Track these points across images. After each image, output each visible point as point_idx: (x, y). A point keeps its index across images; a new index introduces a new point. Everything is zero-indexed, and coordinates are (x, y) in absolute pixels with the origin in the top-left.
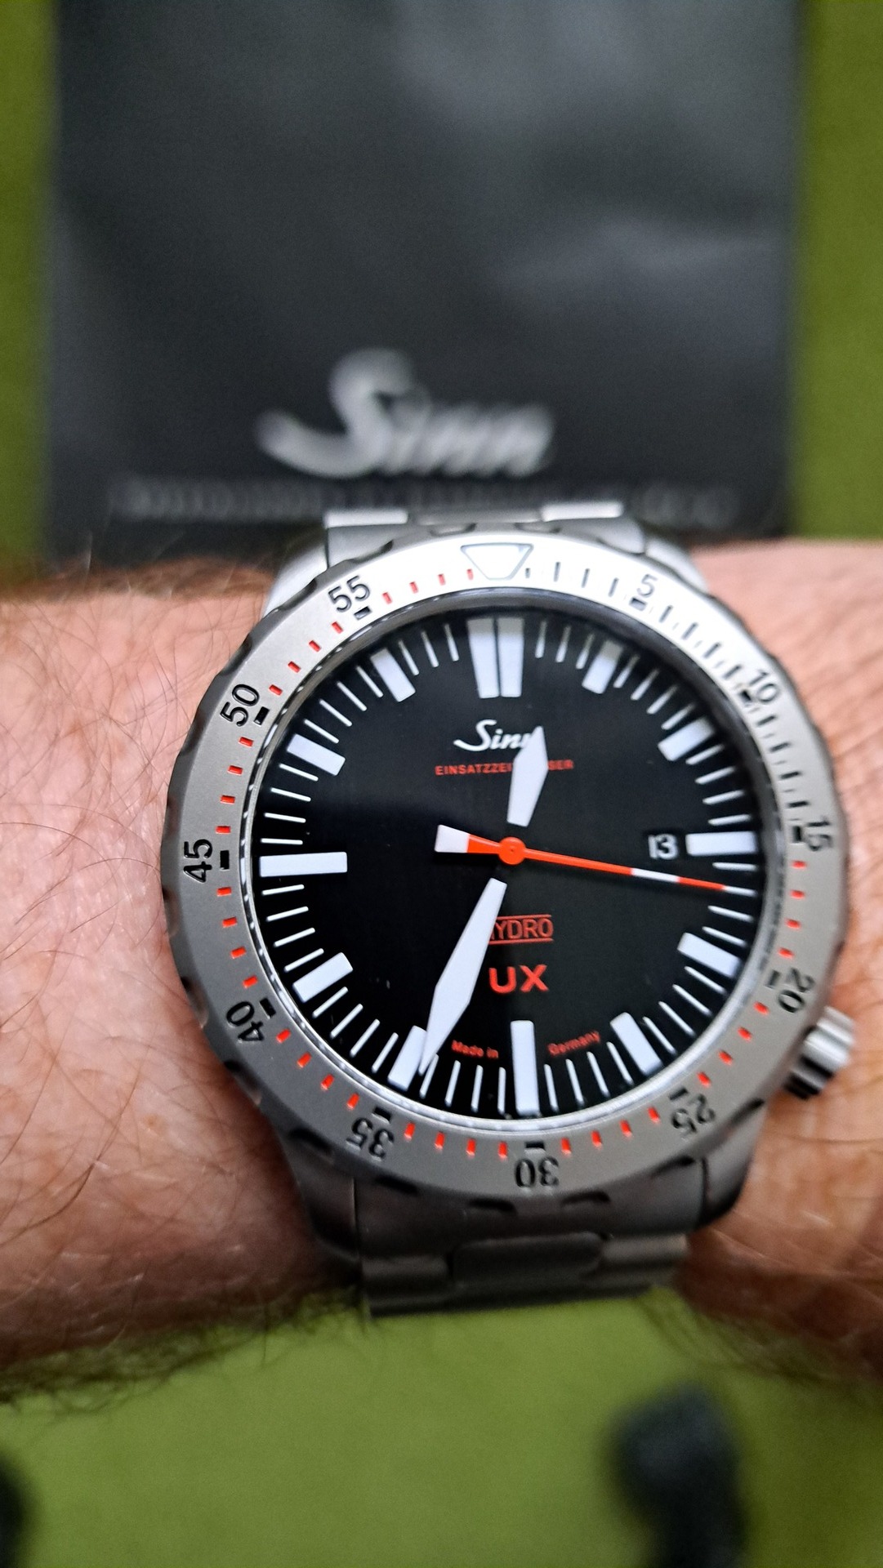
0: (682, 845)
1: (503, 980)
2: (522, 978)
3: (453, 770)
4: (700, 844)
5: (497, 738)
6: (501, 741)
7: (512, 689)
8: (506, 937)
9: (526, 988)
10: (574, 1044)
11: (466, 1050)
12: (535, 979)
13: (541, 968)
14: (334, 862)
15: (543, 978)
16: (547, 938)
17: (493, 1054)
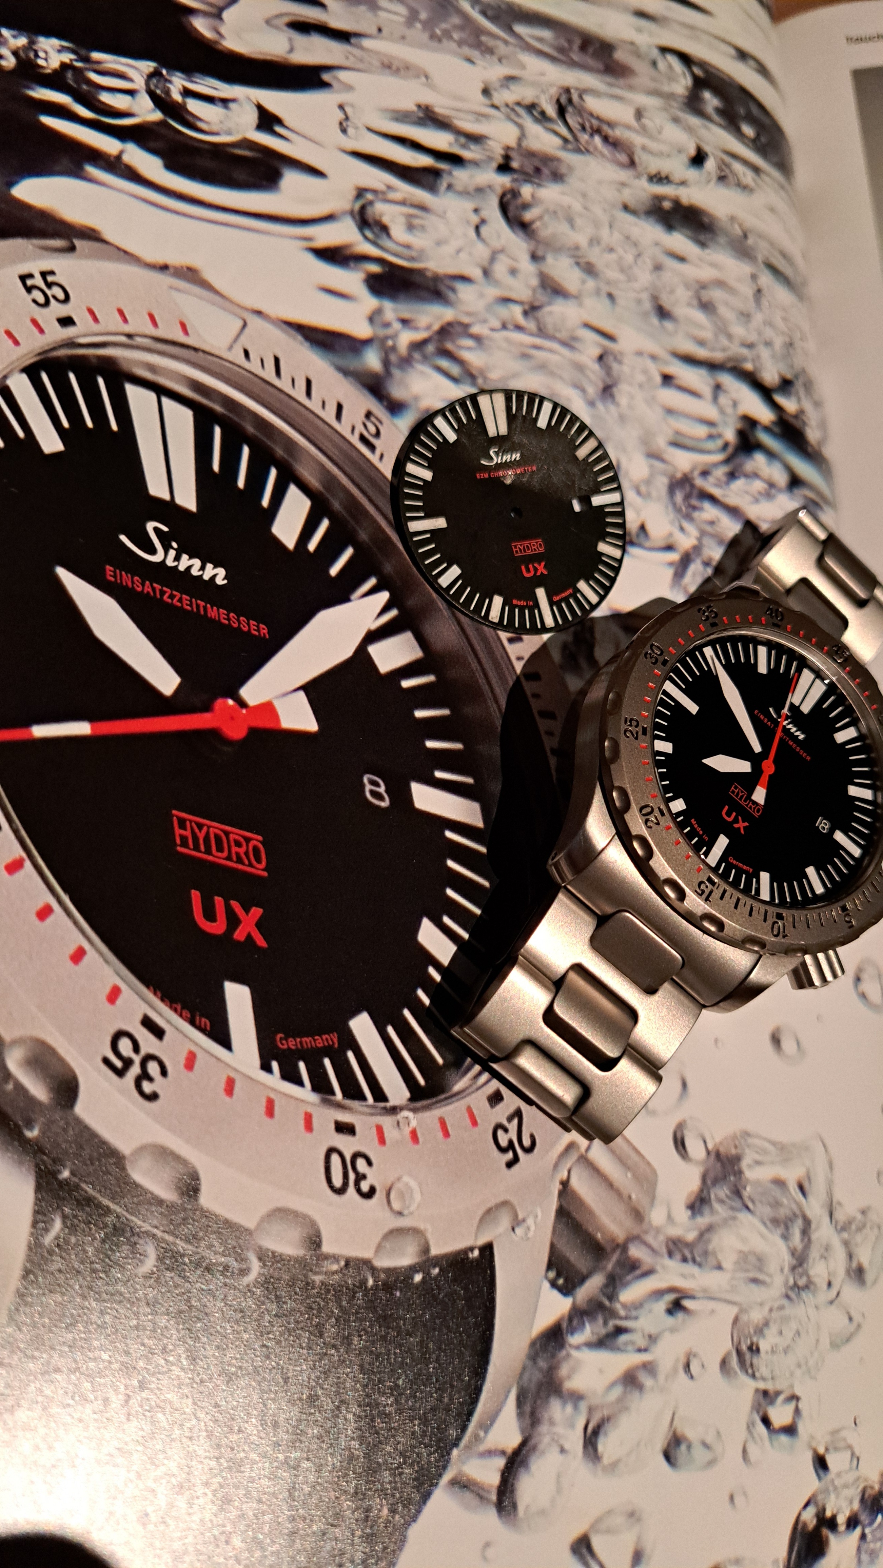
0: (832, 831)
1: (729, 814)
2: (736, 821)
3: (762, 717)
4: (839, 836)
5: (786, 722)
6: (788, 724)
7: (806, 709)
8: (741, 799)
9: (736, 826)
10: (740, 865)
11: (696, 826)
12: (741, 825)
13: (746, 824)
14: (693, 708)
15: (745, 828)
16: (756, 815)
17: (707, 838)
